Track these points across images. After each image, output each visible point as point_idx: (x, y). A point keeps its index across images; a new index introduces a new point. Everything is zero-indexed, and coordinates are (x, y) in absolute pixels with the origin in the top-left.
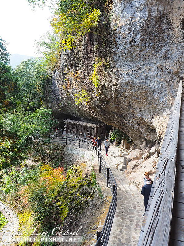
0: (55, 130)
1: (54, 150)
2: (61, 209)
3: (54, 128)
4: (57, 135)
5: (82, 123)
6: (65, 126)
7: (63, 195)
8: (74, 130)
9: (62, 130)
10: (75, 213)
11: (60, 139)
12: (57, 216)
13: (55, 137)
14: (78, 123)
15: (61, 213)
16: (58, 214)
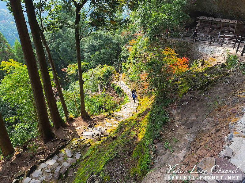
0: (185, 29)
1: (181, 47)
2: (181, 87)
3: (184, 27)
4: (186, 34)
5: (219, 20)
6: (197, 25)
7: (185, 76)
8: (207, 29)
9: (193, 30)
10: (198, 89)
11: (189, 39)
12: (174, 92)
13: (184, 36)
14: (215, 19)
15: (179, 90)
16: (175, 90)
